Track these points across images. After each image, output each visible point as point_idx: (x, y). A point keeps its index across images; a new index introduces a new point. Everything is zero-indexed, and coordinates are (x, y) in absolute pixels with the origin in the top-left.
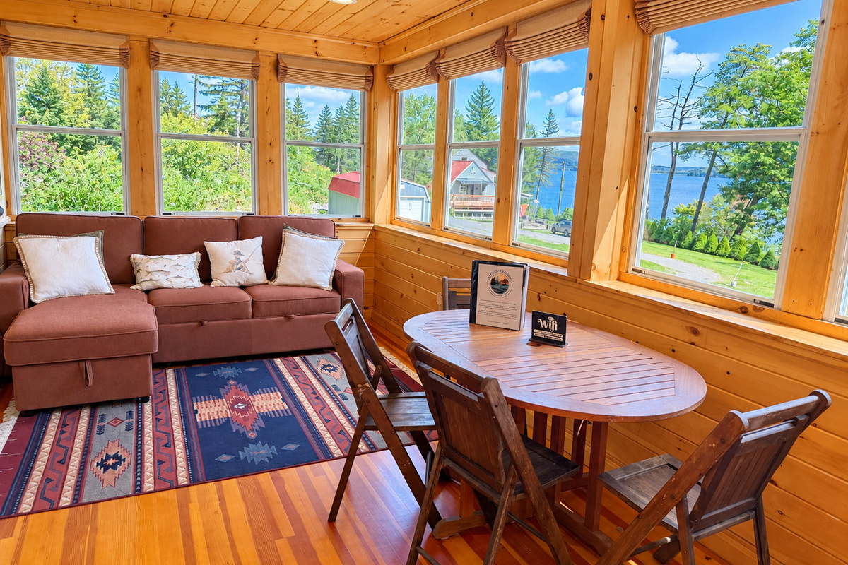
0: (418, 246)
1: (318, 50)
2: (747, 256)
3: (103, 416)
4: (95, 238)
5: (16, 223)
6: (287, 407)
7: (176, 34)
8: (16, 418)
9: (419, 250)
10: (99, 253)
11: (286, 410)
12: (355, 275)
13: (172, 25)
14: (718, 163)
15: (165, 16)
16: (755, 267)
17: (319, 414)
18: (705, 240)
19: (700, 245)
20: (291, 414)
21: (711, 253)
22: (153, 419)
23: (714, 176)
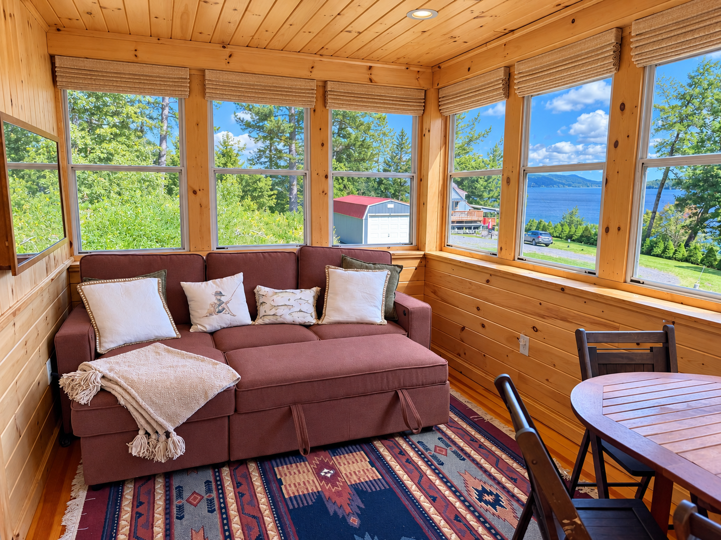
0: (487, 277)
1: (373, 77)
2: (702, 260)
3: (180, 489)
4: (157, 279)
5: (80, 263)
6: (380, 477)
7: (235, 64)
8: (86, 492)
9: (488, 281)
10: (163, 293)
11: (379, 479)
12: (423, 310)
13: (230, 56)
14: (671, 176)
15: (224, 47)
16: (711, 270)
17: (419, 485)
18: (661, 246)
19: (658, 250)
20: (388, 487)
21: (669, 258)
22: (235, 493)
23: (668, 188)
